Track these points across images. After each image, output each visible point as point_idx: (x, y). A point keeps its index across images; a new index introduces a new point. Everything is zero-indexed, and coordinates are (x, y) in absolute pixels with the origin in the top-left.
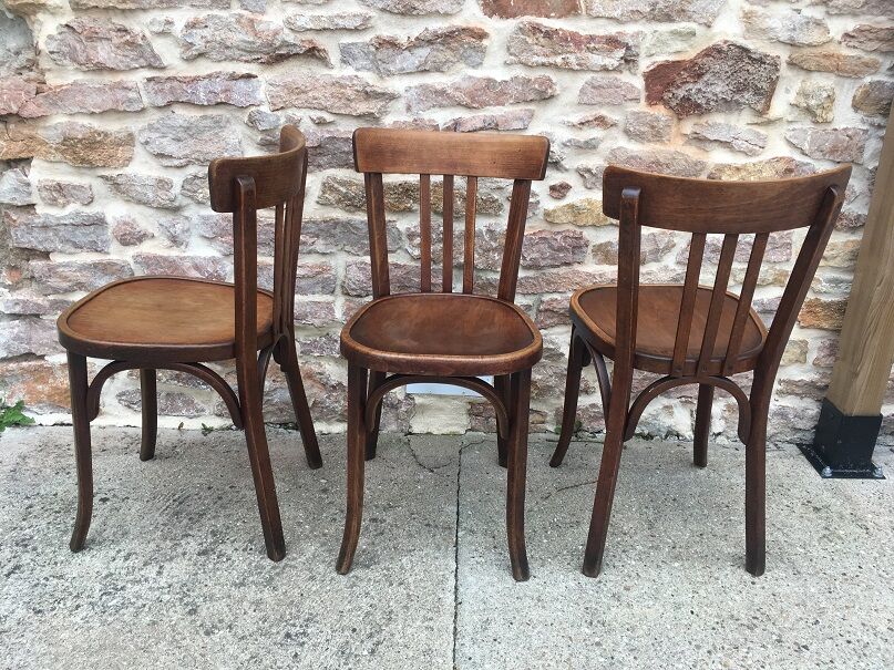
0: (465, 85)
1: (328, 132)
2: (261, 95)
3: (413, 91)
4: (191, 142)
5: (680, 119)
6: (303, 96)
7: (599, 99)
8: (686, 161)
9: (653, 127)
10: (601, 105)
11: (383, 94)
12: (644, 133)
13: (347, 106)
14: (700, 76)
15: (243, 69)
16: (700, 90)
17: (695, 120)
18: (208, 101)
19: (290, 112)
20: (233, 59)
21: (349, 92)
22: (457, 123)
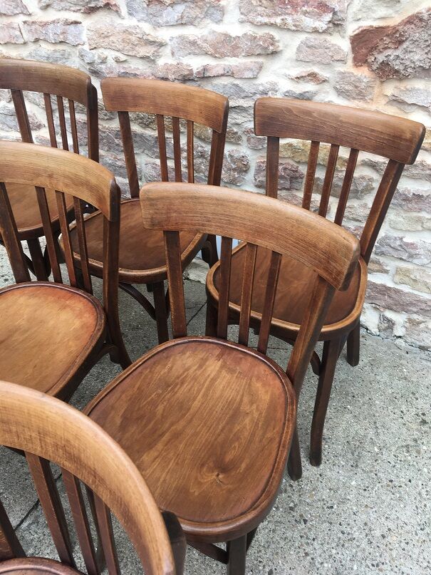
0: (210, 38)
1: (123, 68)
2: (84, 38)
3: (175, 40)
5: (382, 82)
6: (106, 40)
7: (311, 57)
9: (356, 87)
10: (314, 63)
11: (154, 42)
12: (348, 91)
14: (401, 42)
15: (72, 17)
16: (398, 56)
17: (397, 84)
18: (55, 40)
19: (100, 50)
20: (66, 9)
21: (133, 38)
22: (205, 69)
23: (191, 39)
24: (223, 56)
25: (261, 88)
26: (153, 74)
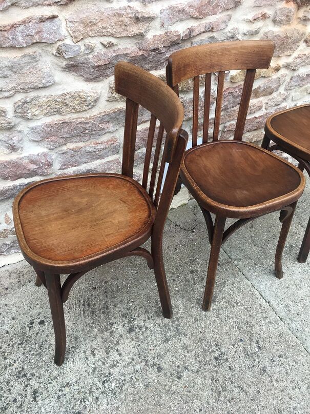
0: (195, 3)
1: (114, 51)
2: (64, 32)
3: (165, 13)
4: (16, 76)
5: (299, 9)
6: (95, 27)
7: (265, 2)
10: (265, 6)
11: (149, 18)
12: (283, 20)
13: (125, 30)
15: (47, 12)
17: (306, 8)
19: (87, 41)
20: (39, 5)
21: (126, 20)
22: (191, 31)
23: (180, 7)
24: (206, 15)
25: (229, 35)
26: (140, 49)
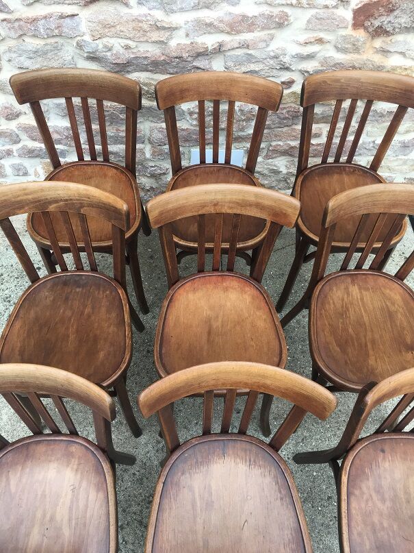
0: (227, 19)
1: (133, 53)
2: (83, 29)
3: (189, 24)
4: (40, 59)
5: (373, 39)
6: (113, 29)
7: (320, 27)
8: (373, 65)
9: (354, 45)
10: (320, 30)
11: (169, 27)
12: (347, 49)
13: (144, 35)
14: (392, 11)
15: (69, 10)
16: (390, 21)
17: (384, 39)
18: (47, 35)
19: (105, 40)
20: (60, 3)
21: (145, 26)
22: (221, 45)
23: (208, 21)
24: (238, 32)
25: (272, 54)
26: (163, 54)
